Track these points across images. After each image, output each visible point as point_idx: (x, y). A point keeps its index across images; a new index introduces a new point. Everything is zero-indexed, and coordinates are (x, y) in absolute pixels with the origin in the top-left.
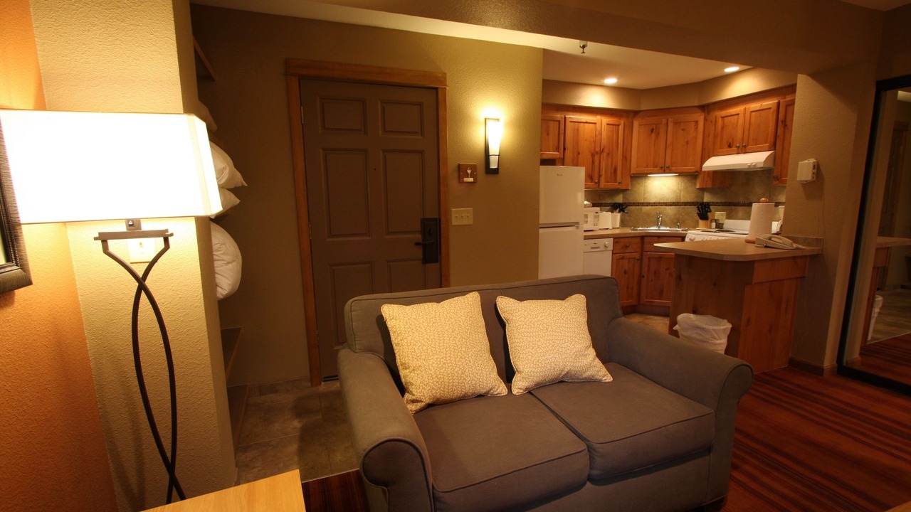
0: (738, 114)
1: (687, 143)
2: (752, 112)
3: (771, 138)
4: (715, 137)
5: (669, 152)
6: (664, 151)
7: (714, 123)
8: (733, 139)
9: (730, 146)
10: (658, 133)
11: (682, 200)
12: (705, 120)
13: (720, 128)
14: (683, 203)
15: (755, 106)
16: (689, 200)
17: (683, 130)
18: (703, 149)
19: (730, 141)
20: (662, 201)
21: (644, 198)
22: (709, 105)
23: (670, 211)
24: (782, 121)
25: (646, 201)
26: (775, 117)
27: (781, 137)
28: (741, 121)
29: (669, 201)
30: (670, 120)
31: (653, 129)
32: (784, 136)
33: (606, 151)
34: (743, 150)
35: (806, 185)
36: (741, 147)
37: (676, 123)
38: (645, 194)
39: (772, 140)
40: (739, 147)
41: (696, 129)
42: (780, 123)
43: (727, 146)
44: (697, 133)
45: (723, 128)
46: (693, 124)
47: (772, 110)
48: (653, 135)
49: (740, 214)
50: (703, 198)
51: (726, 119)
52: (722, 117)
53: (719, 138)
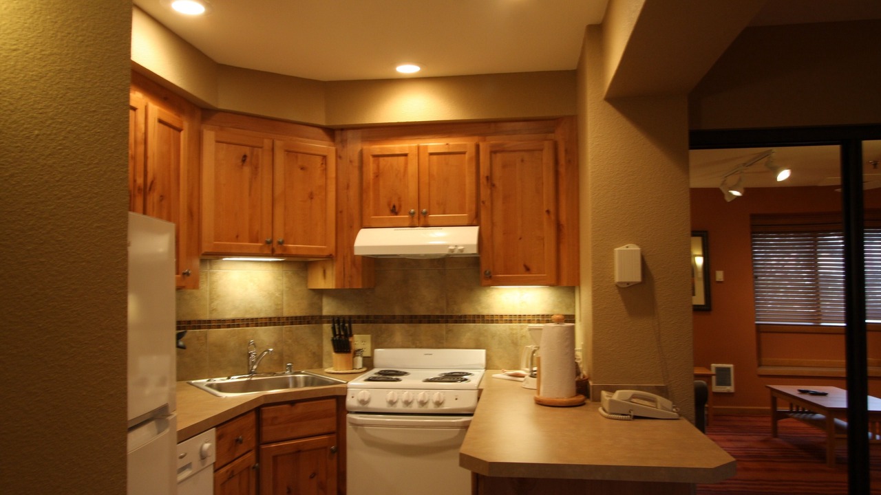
0: (406, 155)
1: (311, 197)
2: (431, 154)
3: (470, 203)
4: (362, 190)
5: (279, 211)
6: (270, 208)
7: (356, 164)
8: (399, 199)
9: (394, 211)
10: (256, 168)
11: (287, 312)
12: (338, 157)
13: (371, 176)
14: (287, 318)
15: (435, 144)
16: (298, 312)
17: (302, 168)
18: (339, 212)
19: (395, 202)
20: (248, 316)
21: (213, 310)
22: (343, 129)
23: (265, 335)
24: (487, 178)
25: (215, 316)
26: (473, 169)
27: (488, 204)
28: (412, 168)
29: (262, 315)
30: (278, 143)
31: (245, 156)
32: (492, 204)
33: (158, 187)
34: (421, 220)
35: (626, 290)
36: (416, 215)
37: (291, 153)
38: (212, 300)
39: (474, 207)
40: (412, 214)
41: (325, 170)
42: (483, 181)
43: (388, 211)
44: (326, 179)
45: (377, 176)
46: (319, 160)
47: (467, 156)
48: (247, 170)
49: (398, 337)
50: (321, 309)
51: (381, 159)
52: (375, 156)
53: (371, 194)
